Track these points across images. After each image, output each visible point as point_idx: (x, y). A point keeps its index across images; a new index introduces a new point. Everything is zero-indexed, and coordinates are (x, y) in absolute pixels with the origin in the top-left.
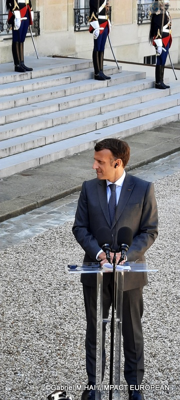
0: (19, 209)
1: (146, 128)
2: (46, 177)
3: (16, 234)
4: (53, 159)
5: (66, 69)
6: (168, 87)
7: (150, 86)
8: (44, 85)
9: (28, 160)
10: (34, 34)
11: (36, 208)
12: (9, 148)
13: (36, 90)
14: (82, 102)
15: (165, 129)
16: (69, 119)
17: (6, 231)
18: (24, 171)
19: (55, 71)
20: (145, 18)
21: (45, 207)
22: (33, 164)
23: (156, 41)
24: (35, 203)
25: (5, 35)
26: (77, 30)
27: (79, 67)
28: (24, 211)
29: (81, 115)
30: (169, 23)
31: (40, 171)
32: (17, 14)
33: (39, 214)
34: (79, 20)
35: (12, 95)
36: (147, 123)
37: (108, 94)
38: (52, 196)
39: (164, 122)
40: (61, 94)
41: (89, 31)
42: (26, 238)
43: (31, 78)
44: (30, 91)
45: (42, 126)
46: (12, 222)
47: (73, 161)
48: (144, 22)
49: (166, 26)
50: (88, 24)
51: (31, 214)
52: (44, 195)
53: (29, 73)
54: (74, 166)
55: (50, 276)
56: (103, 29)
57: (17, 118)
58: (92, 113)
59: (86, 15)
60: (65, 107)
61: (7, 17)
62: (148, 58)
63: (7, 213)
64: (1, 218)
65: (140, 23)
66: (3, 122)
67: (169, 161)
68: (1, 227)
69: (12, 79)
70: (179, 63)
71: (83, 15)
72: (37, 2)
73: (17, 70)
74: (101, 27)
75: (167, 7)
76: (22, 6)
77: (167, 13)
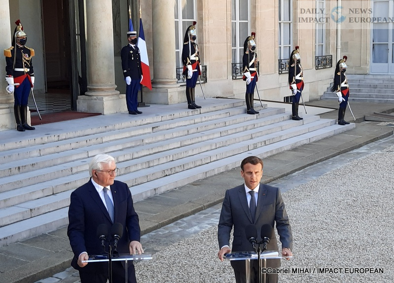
0: (190, 211)
1: (286, 149)
2: (210, 186)
3: (187, 230)
4: (216, 173)
5: (226, 107)
6: (302, 119)
7: (288, 118)
8: (210, 118)
9: (197, 173)
10: (203, 82)
11: (203, 210)
12: (184, 165)
13: (204, 122)
14: (238, 130)
15: (300, 149)
16: (228, 143)
17: (180, 228)
18: (194, 182)
19: (218, 108)
20: (284, 69)
21: (210, 209)
22: (201, 176)
23: (292, 85)
24: (202, 206)
25: (182, 82)
26: (234, 78)
27: (236, 105)
28: (194, 212)
29: (237, 140)
30: (301, 72)
31: (207, 181)
32: (190, 67)
33: (205, 214)
34: (236, 71)
35: (186, 126)
36: (286, 145)
37: (257, 124)
38: (215, 201)
39: (299, 145)
40: (222, 124)
41: (242, 80)
42: (196, 232)
43: (200, 113)
44: (199, 122)
45: (208, 148)
46: (184, 221)
47: (232, 174)
48: (283, 72)
49: (299, 75)
50: (243, 74)
51: (199, 214)
52: (209, 199)
54: (232, 178)
55: (212, 262)
56: (253, 77)
57: (190, 142)
58: (245, 138)
60: (225, 134)
62: (287, 98)
63: (181, 214)
64: (176, 218)
65: (280, 73)
66: (179, 146)
67: (303, 173)
68: (176, 224)
69: (186, 114)
70: (310, 101)
71: (239, 68)
72: (205, 59)
73: (190, 107)
74: (252, 76)
75: (299, 61)
76: (193, 62)
77: (300, 66)
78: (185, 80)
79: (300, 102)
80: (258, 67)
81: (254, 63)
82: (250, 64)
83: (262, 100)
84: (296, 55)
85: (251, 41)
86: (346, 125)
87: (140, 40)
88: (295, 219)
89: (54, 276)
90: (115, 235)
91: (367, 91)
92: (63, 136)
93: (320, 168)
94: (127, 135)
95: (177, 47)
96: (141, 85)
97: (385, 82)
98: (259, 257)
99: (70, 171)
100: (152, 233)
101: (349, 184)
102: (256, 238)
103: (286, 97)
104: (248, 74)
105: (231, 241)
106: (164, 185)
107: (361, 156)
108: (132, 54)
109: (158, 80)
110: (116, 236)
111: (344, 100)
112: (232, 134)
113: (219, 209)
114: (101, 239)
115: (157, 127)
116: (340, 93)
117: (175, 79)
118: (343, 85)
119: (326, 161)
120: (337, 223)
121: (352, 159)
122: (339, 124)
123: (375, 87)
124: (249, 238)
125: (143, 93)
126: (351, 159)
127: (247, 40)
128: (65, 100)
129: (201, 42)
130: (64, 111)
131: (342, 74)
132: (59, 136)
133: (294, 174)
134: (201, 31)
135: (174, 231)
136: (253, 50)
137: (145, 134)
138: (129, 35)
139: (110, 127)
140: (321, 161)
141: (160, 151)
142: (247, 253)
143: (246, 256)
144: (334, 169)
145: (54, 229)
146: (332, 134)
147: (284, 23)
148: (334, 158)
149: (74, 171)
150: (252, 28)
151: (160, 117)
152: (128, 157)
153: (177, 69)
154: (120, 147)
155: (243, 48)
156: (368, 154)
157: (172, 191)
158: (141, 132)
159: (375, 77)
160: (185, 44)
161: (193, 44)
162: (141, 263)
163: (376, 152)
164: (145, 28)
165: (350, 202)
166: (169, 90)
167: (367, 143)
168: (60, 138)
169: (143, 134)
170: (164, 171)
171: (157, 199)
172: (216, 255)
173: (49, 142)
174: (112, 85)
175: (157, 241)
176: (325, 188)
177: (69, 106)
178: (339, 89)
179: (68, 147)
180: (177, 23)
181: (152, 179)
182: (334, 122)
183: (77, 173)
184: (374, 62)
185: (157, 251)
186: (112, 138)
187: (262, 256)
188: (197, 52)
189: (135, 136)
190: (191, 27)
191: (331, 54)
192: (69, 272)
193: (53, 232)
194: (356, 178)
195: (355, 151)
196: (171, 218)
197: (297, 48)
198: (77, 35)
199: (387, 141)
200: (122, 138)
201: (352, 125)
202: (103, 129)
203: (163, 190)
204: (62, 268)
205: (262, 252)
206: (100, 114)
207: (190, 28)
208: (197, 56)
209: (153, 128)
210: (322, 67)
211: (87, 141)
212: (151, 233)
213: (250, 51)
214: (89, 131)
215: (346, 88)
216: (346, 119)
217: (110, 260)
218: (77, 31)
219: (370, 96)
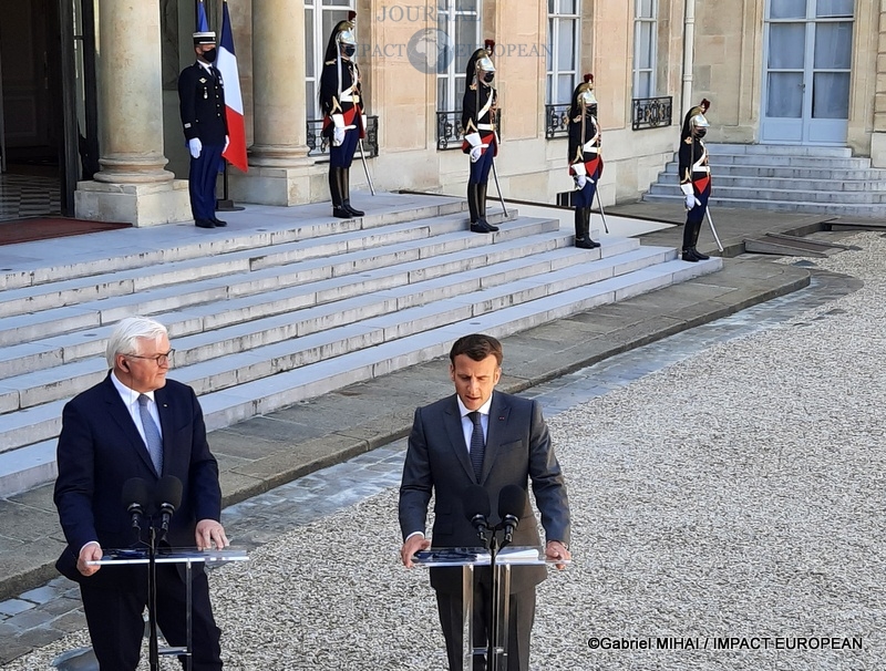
0: (335, 453)
1: (559, 315)
2: (382, 398)
3: (329, 498)
4: (397, 368)
5: (422, 213)
6: (598, 245)
7: (563, 243)
8: (383, 240)
9: (354, 369)
10: (368, 154)
11: (365, 452)
12: (321, 348)
13: (370, 248)
14: (449, 269)
15: (592, 316)
16: (426, 299)
17: (311, 492)
18: (346, 388)
19: (402, 216)
20: (559, 128)
21: (381, 449)
22: (361, 374)
23: (576, 167)
24: (364, 442)
25: (319, 155)
26: (442, 147)
27: (444, 210)
28: (344, 457)
29: (446, 292)
30: (596, 136)
31: (374, 386)
32: (338, 119)
33: (370, 462)
34: (445, 131)
35: (327, 256)
36: (561, 306)
37: (494, 255)
38: (393, 432)
39: (589, 305)
40: (412, 255)
41: (461, 151)
42: (347, 503)
43: (362, 228)
44: (359, 249)
45: (379, 309)
46: (322, 477)
47: (433, 370)
48: (556, 135)
49: (592, 142)
50: (461, 138)
51: (356, 461)
52: (379, 429)
53: (357, 219)
54: (433, 379)
55: (386, 571)
56: (486, 146)
57: (336, 296)
58: (465, 288)
59: (457, 123)
60: (419, 278)
61: (321, 125)
62: (565, 195)
63: (313, 461)
64: (302, 469)
65: (550, 137)
66: (312, 302)
67: (598, 372)
68: (303, 484)
69: (329, 230)
70: (618, 204)
71: (453, 123)
72: (373, 100)
73: (337, 214)
74: (483, 143)
75: (593, 110)
76: (346, 106)
77: (593, 120)
78: (328, 150)
79: (594, 206)
80: (498, 122)
81: (488, 112)
82: (481, 114)
83: (506, 200)
84: (585, 95)
85: (483, 60)
86: (701, 262)
87: (223, 53)
88: (577, 476)
89: (21, 596)
90: (165, 505)
91: (750, 183)
92: (43, 274)
93: (638, 361)
94: (191, 275)
95: (310, 72)
96: (225, 160)
97: (794, 162)
98: (493, 560)
99: (59, 356)
100: (248, 504)
101: (705, 399)
102: (487, 515)
103: (563, 194)
104: (474, 139)
105: (430, 525)
106: (277, 393)
107: (733, 335)
108: (205, 85)
109: (263, 149)
110: (167, 507)
111: (699, 204)
112: (435, 277)
113: (401, 450)
114: (131, 513)
115: (261, 258)
116: (690, 185)
117: (303, 146)
118: (697, 167)
119: (652, 345)
120: (674, 488)
121: (712, 340)
122: (683, 259)
123: (771, 173)
124: (470, 516)
125: (230, 179)
126: (710, 340)
127: (475, 57)
128: (46, 190)
129: (365, 62)
130: (45, 217)
131: (697, 143)
132: (32, 274)
133: (577, 373)
134: (365, 33)
135: (297, 499)
136: (487, 81)
137: (234, 273)
138: (197, 41)
139: (152, 257)
140: (640, 343)
141: (266, 313)
142: (467, 552)
143: (464, 557)
144: (669, 364)
145: (22, 488)
146: (668, 281)
147: (561, 19)
148: (671, 337)
149: (69, 355)
150: (485, 29)
151: (269, 236)
152: (193, 327)
153: (307, 122)
154: (175, 303)
155: (465, 75)
156: (751, 329)
157: (294, 407)
158: (223, 268)
159: (771, 151)
160: (328, 63)
161: (346, 64)
162: (221, 570)
163: (770, 326)
164: (235, 24)
165: (706, 440)
166: (290, 172)
167: (747, 304)
168: (36, 281)
169: (228, 274)
170: (276, 360)
171: (257, 425)
172: (396, 554)
173: (9, 289)
174: (157, 158)
175: (258, 521)
176: (649, 406)
177: (56, 206)
178: (688, 176)
179: (53, 299)
180: (309, 14)
181: (249, 377)
182: (673, 255)
183: (74, 361)
184: (768, 115)
185: (259, 544)
186: (158, 280)
187: (502, 559)
188: (355, 83)
189: (210, 278)
190: (344, 24)
191: (668, 95)
192: (56, 589)
193: (20, 496)
194: (720, 386)
195: (720, 322)
196: (292, 469)
197: (588, 78)
198: (76, 37)
199: (795, 300)
200: (179, 283)
201: (714, 262)
202: (136, 260)
203: (273, 404)
204: (40, 579)
205: (501, 548)
206: (130, 225)
207: (341, 27)
208: (356, 93)
209: (251, 260)
210: (648, 125)
211: (97, 287)
212: (244, 504)
213: (481, 84)
214: (102, 265)
215: (703, 175)
216: (700, 248)
217: (152, 561)
218: (77, 29)
219: (758, 195)
